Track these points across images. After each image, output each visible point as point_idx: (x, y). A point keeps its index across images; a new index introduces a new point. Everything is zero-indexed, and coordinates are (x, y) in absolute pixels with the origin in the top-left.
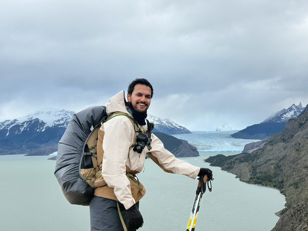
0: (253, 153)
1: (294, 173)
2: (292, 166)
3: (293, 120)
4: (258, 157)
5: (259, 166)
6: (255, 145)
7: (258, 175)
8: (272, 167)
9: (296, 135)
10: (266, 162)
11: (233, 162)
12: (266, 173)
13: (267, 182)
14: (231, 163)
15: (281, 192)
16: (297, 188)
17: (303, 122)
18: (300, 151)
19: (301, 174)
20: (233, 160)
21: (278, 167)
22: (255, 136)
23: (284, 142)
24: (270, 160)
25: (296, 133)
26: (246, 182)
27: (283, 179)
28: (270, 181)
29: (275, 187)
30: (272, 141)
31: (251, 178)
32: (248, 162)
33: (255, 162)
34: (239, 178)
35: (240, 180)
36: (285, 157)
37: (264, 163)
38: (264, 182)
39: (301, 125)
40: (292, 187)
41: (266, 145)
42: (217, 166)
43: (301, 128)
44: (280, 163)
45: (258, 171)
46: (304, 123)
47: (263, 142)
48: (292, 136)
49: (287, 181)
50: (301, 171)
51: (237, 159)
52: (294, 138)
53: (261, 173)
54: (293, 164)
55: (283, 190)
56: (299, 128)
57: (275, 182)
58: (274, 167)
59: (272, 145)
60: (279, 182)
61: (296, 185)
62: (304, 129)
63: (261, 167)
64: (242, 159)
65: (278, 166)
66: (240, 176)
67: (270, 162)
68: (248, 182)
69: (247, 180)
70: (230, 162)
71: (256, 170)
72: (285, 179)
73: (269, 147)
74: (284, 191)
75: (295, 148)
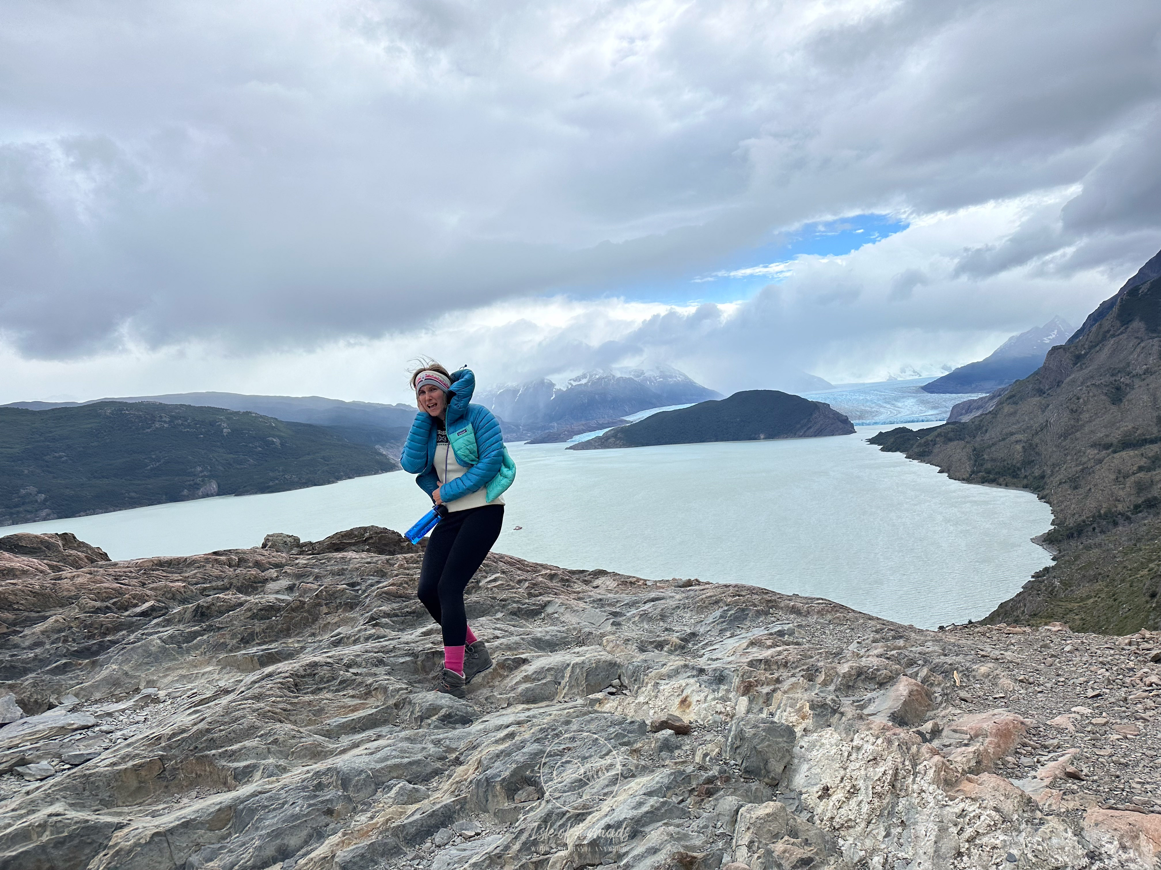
0: (973, 421)
1: (1069, 458)
2: (1064, 444)
3: (1062, 350)
4: (984, 428)
5: (990, 447)
6: (975, 405)
7: (988, 465)
8: (1019, 447)
9: (1068, 379)
10: (1004, 439)
11: (932, 441)
12: (1004, 460)
13: (1009, 479)
14: (926, 444)
15: (1040, 498)
16: (1076, 488)
17: (1083, 352)
18: (1080, 413)
19: (1084, 459)
20: (930, 438)
21: (1030, 447)
22: (973, 386)
23: (1040, 396)
24: (1012, 434)
25: (1069, 375)
26: (963, 480)
27: (1044, 472)
28: (1016, 476)
29: (1025, 487)
30: (1014, 396)
31: (973, 472)
32: (963, 440)
33: (978, 439)
34: (946, 472)
35: (950, 477)
36: (1046, 425)
37: (1000, 441)
38: (1001, 480)
39: (1078, 358)
40: (1066, 486)
41: (1001, 403)
42: (895, 451)
43: (1079, 364)
44: (1036, 440)
45: (986, 457)
46: (1086, 354)
47: (991, 398)
48: (1059, 383)
49: (1051, 475)
50: (1084, 453)
51: (939, 435)
52: (1063, 385)
53: (993, 460)
54: (1065, 439)
55: (1046, 492)
56: (1075, 364)
57: (1026, 477)
58: (1023, 447)
59: (1016, 403)
60: (1035, 478)
61: (1074, 483)
62: (1086, 367)
63: (993, 449)
64: (951, 435)
65: (1031, 445)
66: (947, 469)
67: (1014, 438)
68: (968, 480)
69: (964, 477)
70: (925, 442)
71: (983, 455)
72: (1049, 472)
73: (1007, 409)
74: (1047, 495)
75: (1068, 407)
